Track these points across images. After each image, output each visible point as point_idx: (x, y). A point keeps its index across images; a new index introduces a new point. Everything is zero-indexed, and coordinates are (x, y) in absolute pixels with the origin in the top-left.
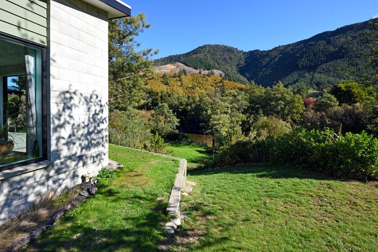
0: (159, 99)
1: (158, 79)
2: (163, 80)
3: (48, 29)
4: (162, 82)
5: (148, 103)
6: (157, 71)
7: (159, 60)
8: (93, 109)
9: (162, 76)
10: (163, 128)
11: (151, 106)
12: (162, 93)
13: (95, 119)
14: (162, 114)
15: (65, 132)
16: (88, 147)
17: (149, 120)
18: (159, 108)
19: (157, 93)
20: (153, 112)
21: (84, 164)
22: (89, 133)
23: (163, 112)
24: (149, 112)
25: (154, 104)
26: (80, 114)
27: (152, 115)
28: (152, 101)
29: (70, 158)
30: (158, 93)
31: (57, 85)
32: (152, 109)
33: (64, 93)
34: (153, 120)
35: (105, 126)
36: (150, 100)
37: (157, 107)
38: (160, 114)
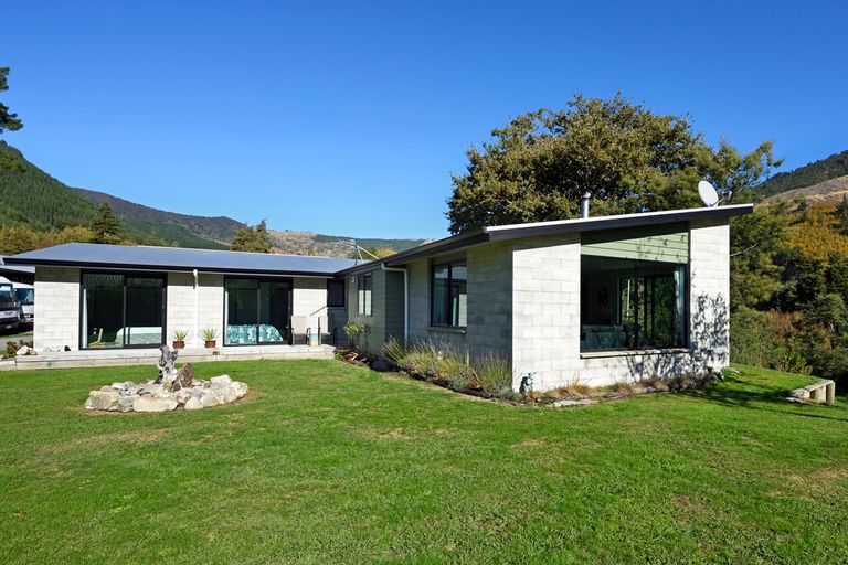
0: (821, 279)
1: (819, 221)
2: (837, 222)
3: (689, 251)
4: (835, 226)
5: (787, 290)
6: (818, 197)
7: (825, 161)
8: (718, 311)
9: (834, 209)
10: (828, 358)
11: (795, 300)
12: (831, 261)
13: (719, 321)
14: (826, 321)
15: (701, 329)
16: (714, 344)
17: (788, 336)
18: (816, 306)
19: (816, 264)
20: (798, 316)
21: (712, 359)
22: (716, 332)
23: (829, 317)
24: (788, 316)
25: (805, 294)
26: (709, 316)
27: (797, 325)
28: (798, 286)
29: (702, 350)
30: (818, 262)
31: (695, 292)
32: (799, 309)
33: (700, 298)
34: (798, 336)
35: (727, 327)
36: (793, 284)
37: (810, 304)
38: (818, 321)
